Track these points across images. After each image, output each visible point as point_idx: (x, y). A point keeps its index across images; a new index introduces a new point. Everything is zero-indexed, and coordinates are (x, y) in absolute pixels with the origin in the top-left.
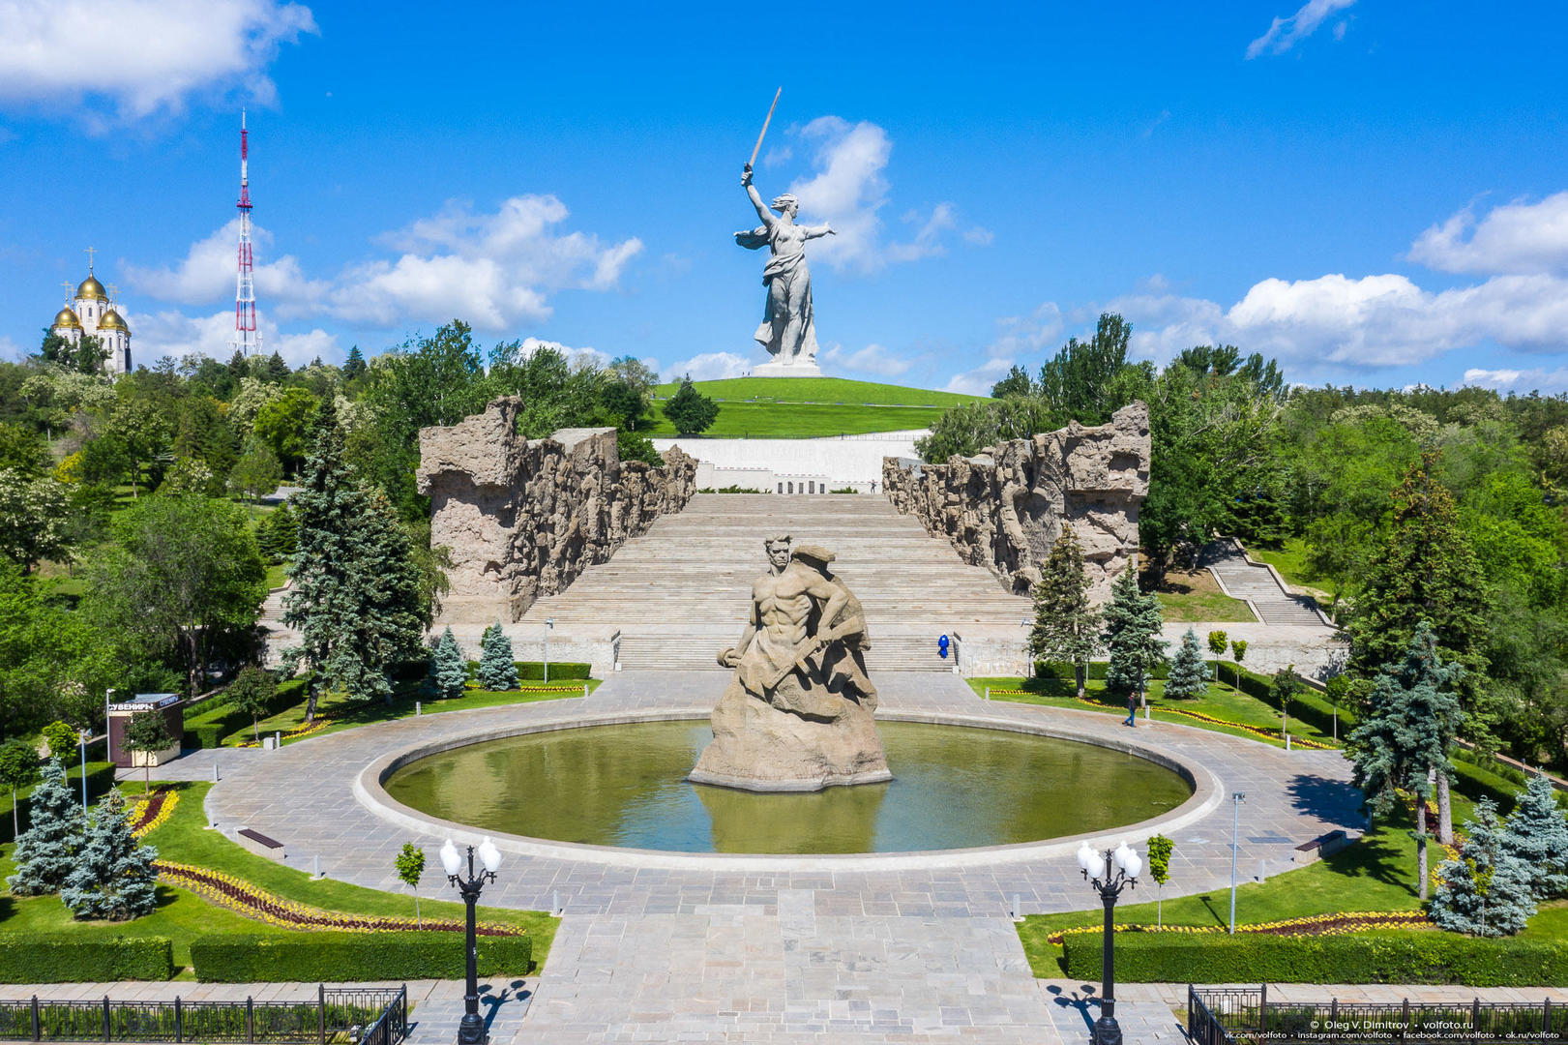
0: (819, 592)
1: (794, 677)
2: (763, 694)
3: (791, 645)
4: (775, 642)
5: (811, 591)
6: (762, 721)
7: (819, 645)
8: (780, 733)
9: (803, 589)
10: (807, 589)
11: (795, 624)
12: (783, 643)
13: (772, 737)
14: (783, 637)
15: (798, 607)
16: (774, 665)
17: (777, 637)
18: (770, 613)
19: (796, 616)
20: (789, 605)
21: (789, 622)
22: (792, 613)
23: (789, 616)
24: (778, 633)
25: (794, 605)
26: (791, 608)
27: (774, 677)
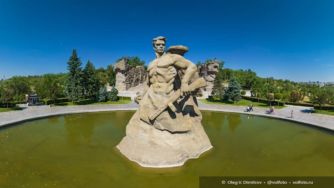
0: (181, 64)
1: (166, 113)
2: (148, 121)
3: (165, 95)
4: (156, 93)
5: (177, 63)
7: (182, 94)
8: (158, 142)
9: (173, 63)
10: (175, 62)
11: (167, 82)
12: (161, 93)
13: (153, 144)
15: (169, 72)
16: (154, 106)
17: (158, 90)
18: (154, 77)
19: (168, 77)
20: (164, 71)
21: (164, 81)
22: (166, 76)
23: (164, 78)
24: (159, 88)
25: (167, 72)
26: (165, 73)
27: (155, 113)
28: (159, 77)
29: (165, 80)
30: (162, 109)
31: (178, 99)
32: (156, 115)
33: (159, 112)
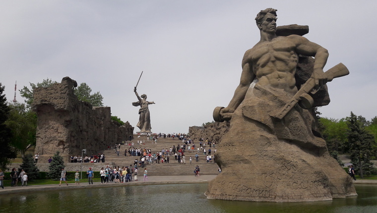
0: (307, 48)
5: (301, 47)
6: (273, 148)
7: (318, 83)
9: (295, 46)
10: (298, 45)
11: (291, 71)
13: (284, 161)
14: (282, 81)
15: (292, 58)
17: (278, 81)
19: (292, 64)
20: (286, 55)
21: (287, 70)
22: (289, 63)
23: (287, 65)
24: (279, 79)
26: (287, 58)
27: (283, 109)
28: (279, 64)
29: (287, 68)
30: (293, 103)
31: (312, 90)
32: (286, 112)
33: (289, 108)
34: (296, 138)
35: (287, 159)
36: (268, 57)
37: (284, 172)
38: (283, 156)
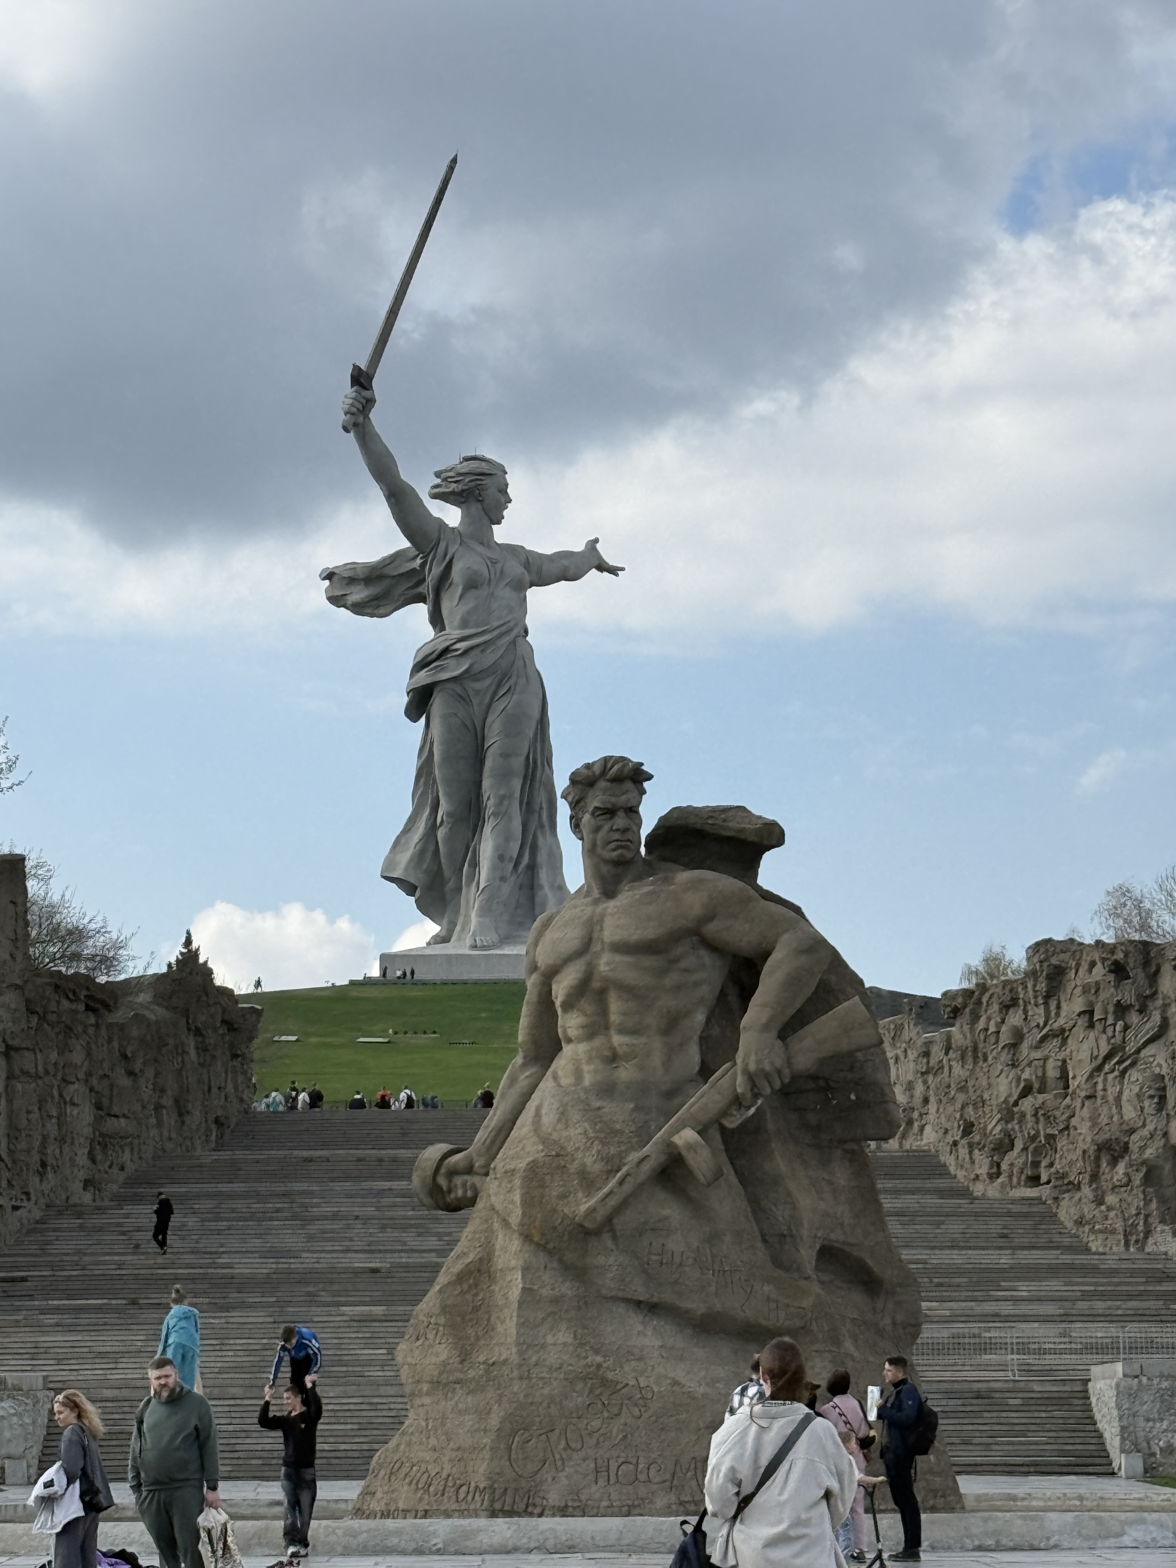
0: (740, 932)
3: (653, 1100)
5: (714, 928)
8: (627, 1374)
9: (689, 923)
10: (703, 921)
11: (665, 1031)
13: (600, 1386)
14: (626, 1071)
18: (589, 1002)
20: (646, 970)
25: (662, 973)
26: (651, 981)
27: (606, 1190)
28: (617, 1001)
30: (646, 1167)
31: (725, 1113)
32: (612, 1202)
33: (627, 1187)
34: (667, 1296)
35: (610, 1375)
36: (580, 975)
37: (596, 1423)
38: (599, 1366)
